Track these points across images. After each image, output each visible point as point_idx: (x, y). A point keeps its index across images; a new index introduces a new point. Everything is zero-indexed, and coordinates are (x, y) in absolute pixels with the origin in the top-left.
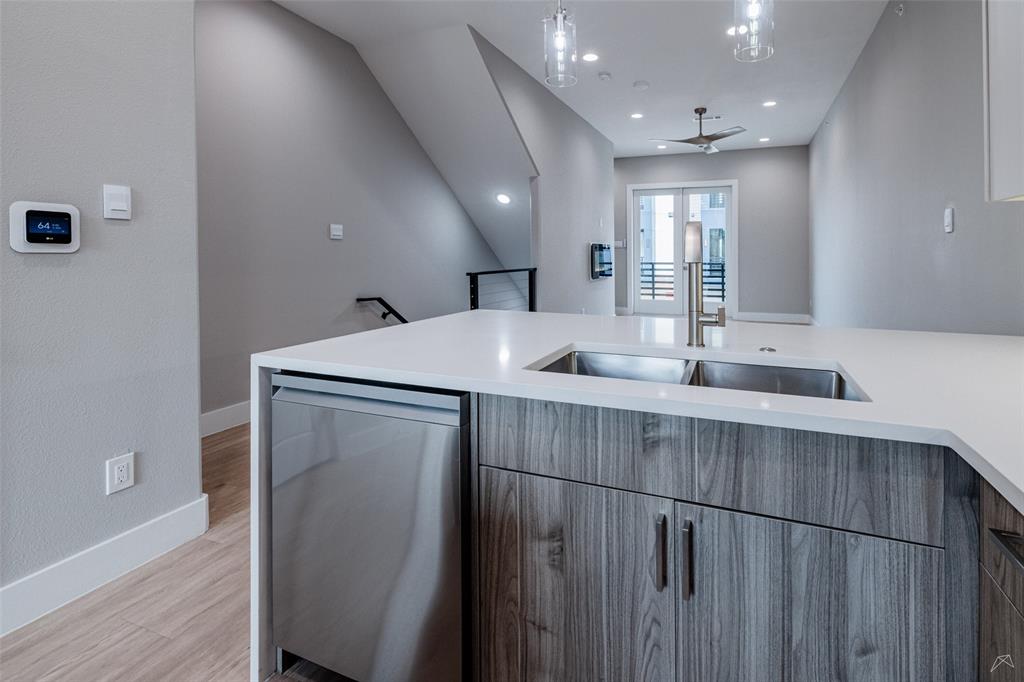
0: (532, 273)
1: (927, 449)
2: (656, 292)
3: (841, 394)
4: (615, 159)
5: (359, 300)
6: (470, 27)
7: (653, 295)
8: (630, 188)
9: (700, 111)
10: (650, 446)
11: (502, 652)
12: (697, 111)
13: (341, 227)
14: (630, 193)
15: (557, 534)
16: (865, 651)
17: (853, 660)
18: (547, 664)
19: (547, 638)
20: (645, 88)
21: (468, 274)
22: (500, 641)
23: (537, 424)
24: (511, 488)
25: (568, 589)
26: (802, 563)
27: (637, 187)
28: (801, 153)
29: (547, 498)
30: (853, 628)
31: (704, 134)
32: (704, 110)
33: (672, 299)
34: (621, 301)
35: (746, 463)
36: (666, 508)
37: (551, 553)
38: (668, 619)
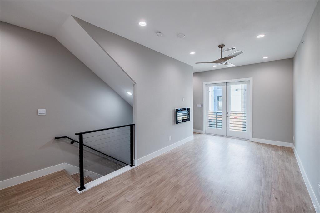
0: (132, 127)
4: (193, 73)
5: (56, 138)
6: (72, 16)
8: (204, 83)
9: (221, 46)
12: (219, 46)
13: (45, 110)
14: (204, 86)
20: (184, 37)
21: (76, 134)
27: (207, 83)
31: (223, 58)
32: (223, 46)
33: (222, 129)
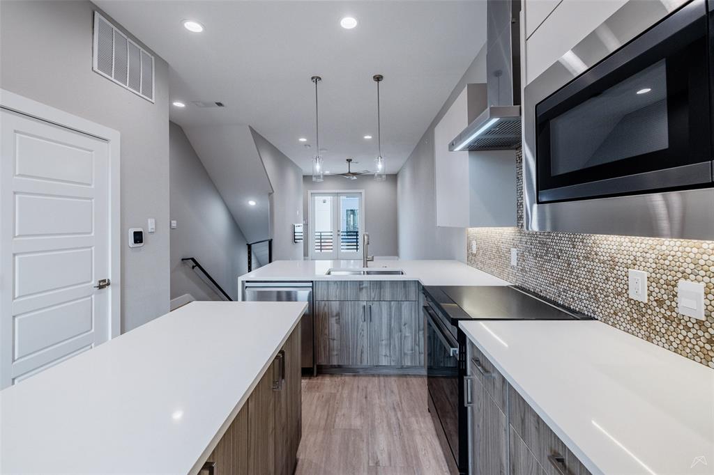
0: (270, 242)
1: (415, 281)
2: (322, 248)
3: (402, 274)
4: (303, 177)
5: (183, 260)
6: (250, 127)
7: (321, 249)
8: (309, 192)
9: (349, 161)
10: (361, 289)
11: (323, 349)
12: (347, 160)
14: (309, 194)
15: (338, 315)
16: (405, 325)
17: (403, 327)
18: (335, 348)
19: (335, 342)
20: (325, 151)
21: (247, 244)
22: (322, 346)
23: (332, 287)
24: (325, 305)
25: (341, 328)
26: (393, 309)
27: (312, 191)
28: (393, 178)
29: (335, 306)
30: (403, 320)
31: (351, 172)
32: (351, 160)
33: (331, 251)
34: (306, 254)
35: (382, 290)
36: (365, 303)
37: (336, 320)
38: (365, 329)
